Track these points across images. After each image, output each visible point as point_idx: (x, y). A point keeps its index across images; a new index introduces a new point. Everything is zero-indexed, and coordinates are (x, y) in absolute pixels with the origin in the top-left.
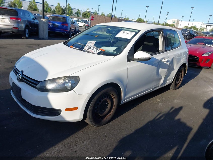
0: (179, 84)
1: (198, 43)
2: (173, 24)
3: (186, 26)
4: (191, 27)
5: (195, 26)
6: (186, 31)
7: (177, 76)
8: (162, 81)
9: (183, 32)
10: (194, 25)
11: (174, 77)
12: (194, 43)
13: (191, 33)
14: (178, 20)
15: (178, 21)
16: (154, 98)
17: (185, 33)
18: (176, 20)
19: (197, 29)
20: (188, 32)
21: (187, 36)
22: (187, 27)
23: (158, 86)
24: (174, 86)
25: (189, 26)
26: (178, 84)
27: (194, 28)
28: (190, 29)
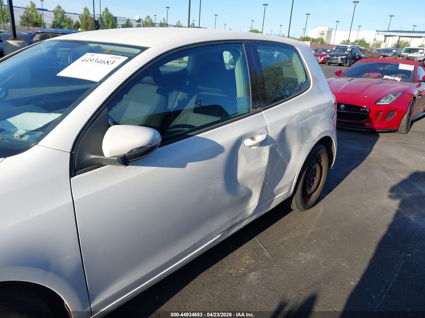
0: (316, 192)
1: (367, 74)
2: (320, 36)
3: (345, 40)
4: (356, 41)
5: (364, 39)
6: (344, 49)
7: (308, 172)
8: (253, 203)
9: (339, 51)
10: (360, 38)
11: (295, 181)
12: (358, 74)
13: (355, 53)
14: (329, 28)
15: (329, 32)
16: (237, 253)
17: (342, 53)
18: (326, 29)
19: (367, 45)
20: (349, 52)
21: (346, 59)
22: (348, 41)
23: (241, 221)
24: (299, 202)
25: (352, 40)
26: (313, 192)
27: (362, 42)
28: (352, 45)
